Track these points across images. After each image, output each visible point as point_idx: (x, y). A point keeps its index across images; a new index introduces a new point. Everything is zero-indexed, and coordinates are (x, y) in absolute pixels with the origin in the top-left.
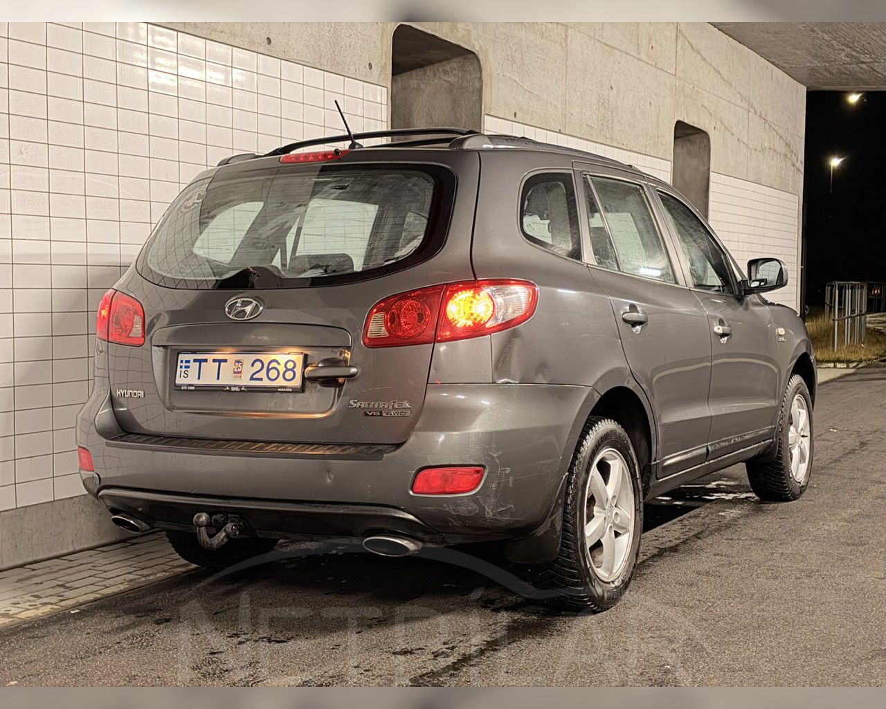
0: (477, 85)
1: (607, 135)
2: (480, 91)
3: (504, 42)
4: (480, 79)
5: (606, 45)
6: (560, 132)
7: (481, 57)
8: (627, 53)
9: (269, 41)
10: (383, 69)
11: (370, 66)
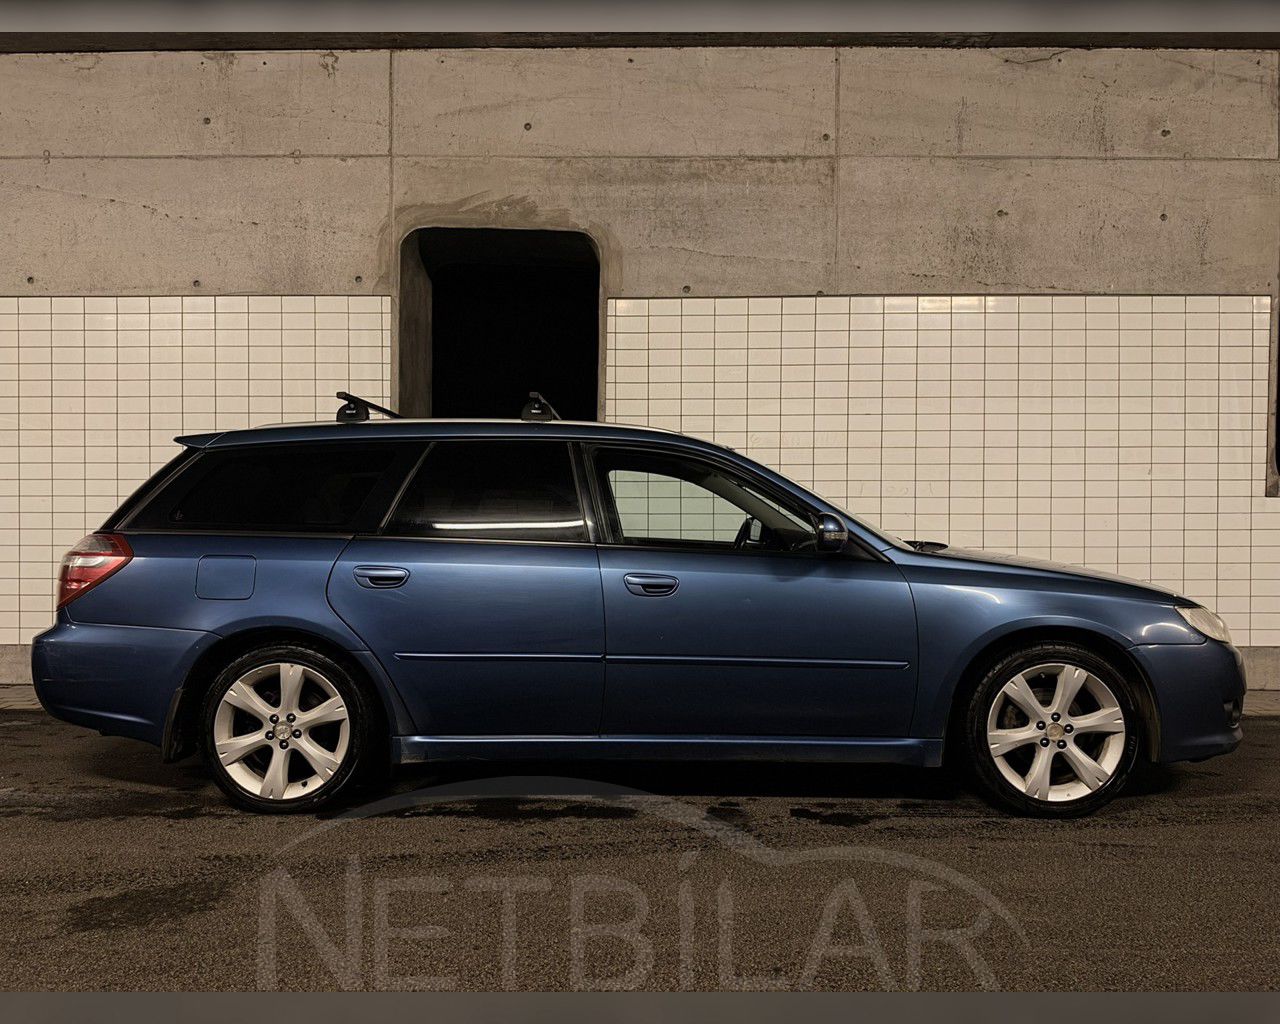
1: (989, 282)
3: (652, 208)
5: (973, 158)
6: (820, 294)
7: (594, 234)
8: (1057, 158)
9: (196, 283)
10: (383, 279)
11: (358, 278)
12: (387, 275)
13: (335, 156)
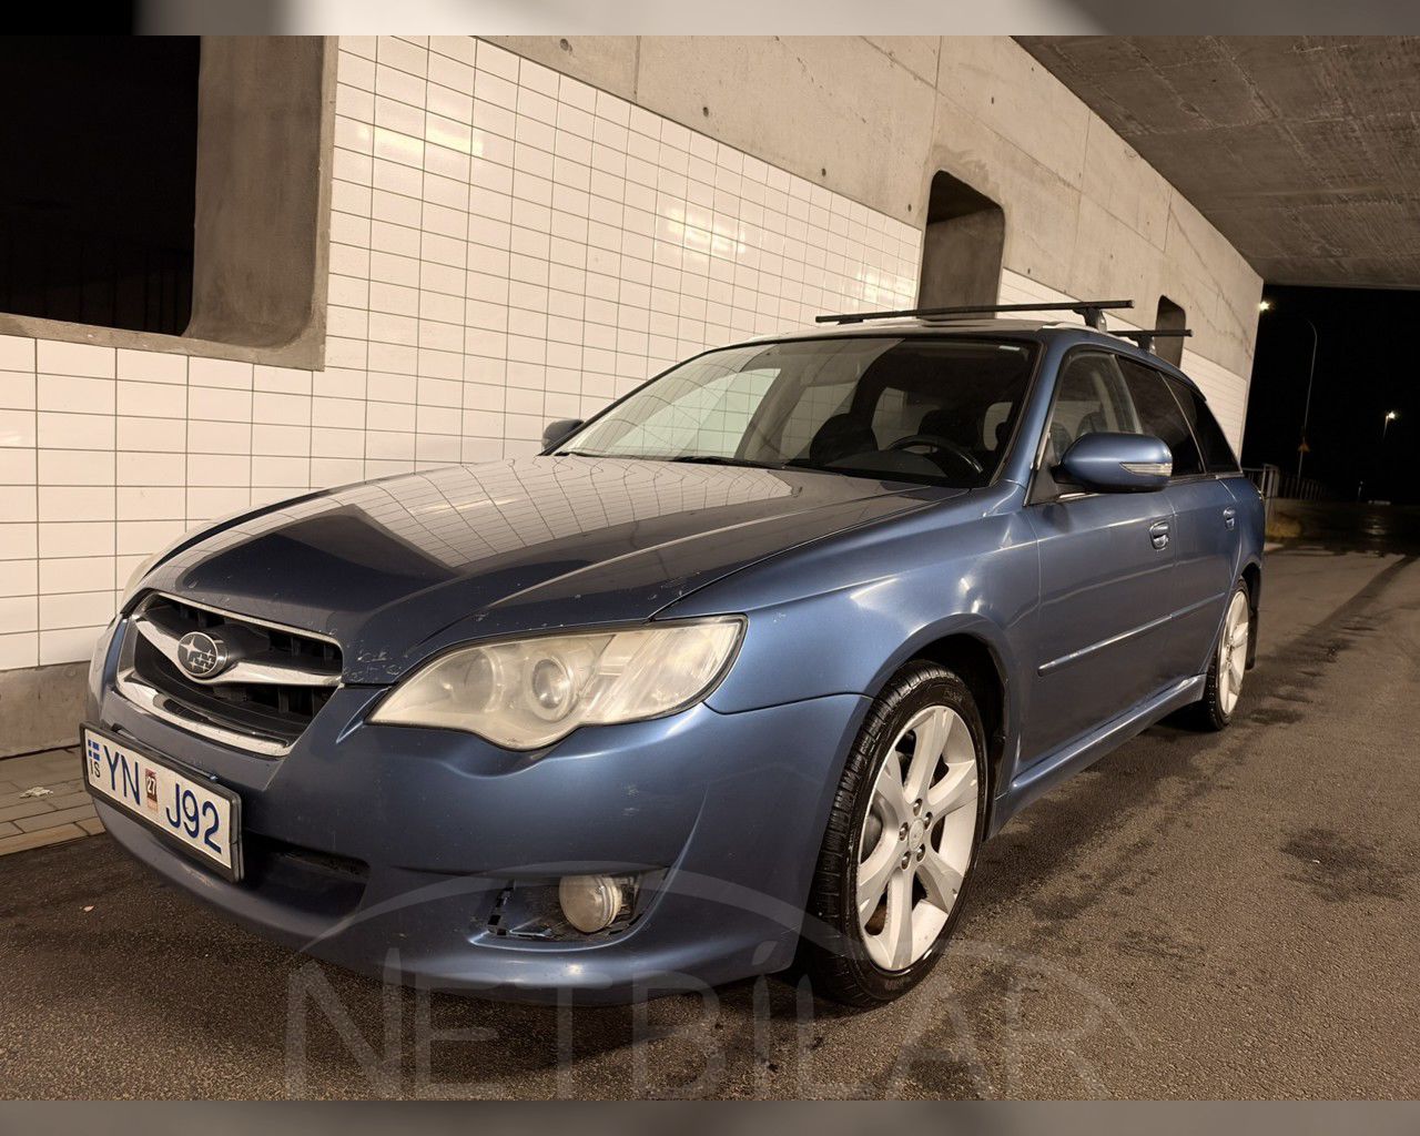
0: (999, 239)
2: (1001, 245)
4: (1003, 234)
6: (1065, 293)
8: (1127, 225)
9: (824, 172)
10: (921, 211)
11: (910, 208)
12: (923, 207)
13: (912, 73)
